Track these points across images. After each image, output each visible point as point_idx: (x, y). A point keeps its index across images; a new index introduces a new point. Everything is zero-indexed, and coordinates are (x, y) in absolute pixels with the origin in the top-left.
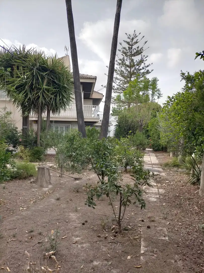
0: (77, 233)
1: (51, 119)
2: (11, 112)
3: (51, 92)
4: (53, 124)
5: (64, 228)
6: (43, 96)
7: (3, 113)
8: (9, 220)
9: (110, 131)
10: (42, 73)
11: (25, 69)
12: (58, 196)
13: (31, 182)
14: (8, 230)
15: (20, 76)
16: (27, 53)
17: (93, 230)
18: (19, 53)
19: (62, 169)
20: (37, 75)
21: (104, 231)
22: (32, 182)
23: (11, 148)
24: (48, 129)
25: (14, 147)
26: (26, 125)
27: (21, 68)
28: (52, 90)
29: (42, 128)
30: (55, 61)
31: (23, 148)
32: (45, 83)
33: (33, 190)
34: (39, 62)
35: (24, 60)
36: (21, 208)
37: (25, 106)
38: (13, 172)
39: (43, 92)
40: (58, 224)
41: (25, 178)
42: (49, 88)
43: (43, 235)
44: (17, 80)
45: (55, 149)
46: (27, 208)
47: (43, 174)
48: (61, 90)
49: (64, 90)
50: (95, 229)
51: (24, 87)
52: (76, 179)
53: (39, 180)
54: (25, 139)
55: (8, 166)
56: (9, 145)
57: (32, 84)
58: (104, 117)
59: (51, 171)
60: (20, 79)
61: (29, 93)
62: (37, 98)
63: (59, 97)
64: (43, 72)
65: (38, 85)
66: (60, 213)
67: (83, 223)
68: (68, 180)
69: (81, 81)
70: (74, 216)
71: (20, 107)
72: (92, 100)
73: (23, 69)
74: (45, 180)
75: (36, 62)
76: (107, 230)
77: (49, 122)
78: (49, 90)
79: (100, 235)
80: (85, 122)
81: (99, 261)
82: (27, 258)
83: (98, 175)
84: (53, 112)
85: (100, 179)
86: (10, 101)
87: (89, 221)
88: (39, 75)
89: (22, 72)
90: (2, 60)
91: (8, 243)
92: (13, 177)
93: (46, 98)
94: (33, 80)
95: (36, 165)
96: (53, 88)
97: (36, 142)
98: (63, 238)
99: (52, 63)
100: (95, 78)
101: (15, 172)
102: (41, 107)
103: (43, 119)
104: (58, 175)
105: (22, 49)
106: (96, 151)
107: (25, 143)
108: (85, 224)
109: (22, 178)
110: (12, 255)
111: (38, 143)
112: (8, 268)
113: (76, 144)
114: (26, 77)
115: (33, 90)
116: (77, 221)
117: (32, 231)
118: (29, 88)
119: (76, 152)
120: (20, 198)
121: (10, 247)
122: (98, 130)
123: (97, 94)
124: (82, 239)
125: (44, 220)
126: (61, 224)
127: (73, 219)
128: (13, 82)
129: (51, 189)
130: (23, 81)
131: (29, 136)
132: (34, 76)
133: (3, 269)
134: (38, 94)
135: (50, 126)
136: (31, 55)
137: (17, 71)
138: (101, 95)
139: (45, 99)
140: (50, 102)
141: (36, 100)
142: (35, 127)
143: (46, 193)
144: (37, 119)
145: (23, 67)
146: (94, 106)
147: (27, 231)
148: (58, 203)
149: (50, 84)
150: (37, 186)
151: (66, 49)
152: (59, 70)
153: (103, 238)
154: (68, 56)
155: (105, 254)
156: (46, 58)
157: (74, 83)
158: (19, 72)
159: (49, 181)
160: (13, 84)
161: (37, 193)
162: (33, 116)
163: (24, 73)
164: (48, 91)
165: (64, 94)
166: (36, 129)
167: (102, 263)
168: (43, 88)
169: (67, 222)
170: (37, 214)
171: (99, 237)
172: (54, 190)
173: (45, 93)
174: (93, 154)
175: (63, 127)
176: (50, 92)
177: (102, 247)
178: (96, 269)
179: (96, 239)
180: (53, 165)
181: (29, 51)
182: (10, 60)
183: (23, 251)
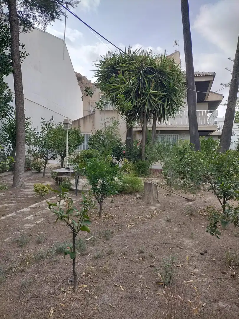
0: (195, 263)
1: (157, 129)
2: (118, 122)
3: (159, 97)
4: (159, 134)
5: (178, 254)
6: (149, 102)
7: (110, 123)
8: (118, 235)
9: (233, 143)
10: (148, 76)
11: (131, 74)
12: (168, 216)
13: (137, 199)
14: (118, 246)
15: (126, 82)
16: (133, 55)
17: (216, 264)
18: (124, 56)
19: (170, 186)
20: (143, 78)
21: (229, 268)
22: (139, 199)
23: (115, 161)
24: (154, 140)
25: (118, 159)
26: (130, 136)
27: (127, 73)
28: (160, 95)
29: (146, 140)
30: (164, 60)
31: (127, 161)
32: (152, 88)
33: (140, 207)
34: (146, 63)
35: (130, 64)
36: (129, 225)
37: (130, 115)
38: (119, 186)
39: (150, 98)
40: (170, 249)
41: (131, 193)
42: (157, 92)
43: (154, 258)
44: (122, 87)
45: (161, 164)
46: (136, 226)
47: (150, 191)
48: (170, 93)
49: (174, 93)
50: (218, 262)
51: (130, 93)
52: (188, 200)
53: (146, 197)
54: (128, 152)
55: (116, 179)
56: (113, 157)
57: (138, 90)
58: (226, 124)
59: (158, 188)
60: (125, 85)
61: (134, 100)
62: (142, 105)
63: (168, 103)
64: (151, 75)
65: (145, 91)
66: (172, 236)
67: (201, 252)
68: (178, 200)
69: (196, 80)
70: (189, 242)
71: (124, 117)
72: (207, 103)
73: (129, 74)
74: (152, 197)
75: (143, 64)
76: (234, 267)
77: (155, 132)
78: (156, 94)
79: (225, 271)
80: (200, 131)
81: (226, 303)
82: (140, 280)
83: (218, 197)
84: (160, 120)
85: (221, 202)
86: (115, 110)
87: (209, 251)
88: (146, 79)
89: (128, 77)
90: (107, 67)
91: (119, 259)
92: (119, 191)
93: (153, 104)
94: (139, 86)
95: (142, 180)
96: (161, 92)
97: (140, 155)
98: (178, 266)
99: (160, 63)
100: (214, 75)
101: (120, 186)
102: (147, 116)
103: (148, 129)
104: (166, 194)
105: (127, 52)
106: (217, 167)
107: (129, 156)
108: (204, 254)
109: (128, 193)
110: (125, 274)
111: (143, 156)
112: (121, 286)
113: (188, 158)
114: (132, 82)
115: (138, 96)
116: (193, 249)
117: (143, 252)
118: (135, 94)
119: (190, 167)
120: (127, 214)
121: (121, 264)
122: (216, 141)
123: (215, 95)
124: (203, 272)
125: (154, 242)
126: (174, 250)
127: (188, 246)
128: (118, 89)
129: (159, 208)
130: (128, 87)
131: (133, 148)
132: (140, 80)
133: (116, 285)
134: (144, 101)
135: (156, 137)
136: (137, 57)
137: (123, 76)
138: (219, 97)
139: (151, 106)
140: (157, 108)
141: (142, 107)
142: (139, 138)
143: (154, 212)
144: (141, 129)
145: (128, 71)
146: (211, 110)
147: (138, 250)
148: (168, 225)
149: (158, 88)
150: (143, 203)
151: (176, 44)
152: (168, 70)
153: (229, 276)
154: (178, 52)
155: (233, 296)
156: (154, 58)
157: (186, 84)
158: (124, 77)
159: (156, 199)
160: (118, 91)
161: (145, 211)
162: (137, 126)
163: (130, 78)
164: (155, 97)
165: (173, 98)
166: (141, 140)
167: (230, 306)
168: (150, 93)
169: (181, 249)
170: (146, 233)
171: (223, 273)
172: (162, 210)
173: (151, 98)
174: (213, 170)
175: (170, 138)
176: (157, 98)
177: (229, 286)
178: (223, 312)
179: (220, 275)
180: (159, 181)
181: (135, 52)
182: (115, 65)
183: (135, 272)
